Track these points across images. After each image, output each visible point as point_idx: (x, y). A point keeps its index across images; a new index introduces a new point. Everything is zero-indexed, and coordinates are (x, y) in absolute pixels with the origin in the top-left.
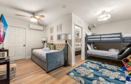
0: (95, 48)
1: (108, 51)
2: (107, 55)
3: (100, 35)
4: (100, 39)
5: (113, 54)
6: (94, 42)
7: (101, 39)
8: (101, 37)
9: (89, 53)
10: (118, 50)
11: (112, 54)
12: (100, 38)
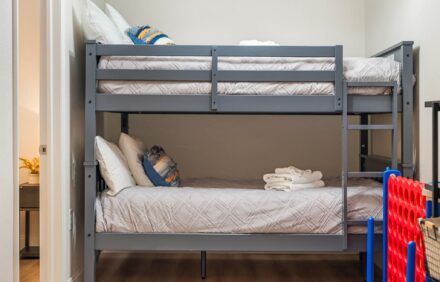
0: (160, 167)
1: (260, 184)
2: (259, 224)
3: (214, 52)
4: (214, 88)
5: (300, 206)
6: (125, 115)
7: (221, 87)
8: (222, 66)
9: (120, 224)
10: (319, 174)
11: (294, 210)
12: (212, 76)
